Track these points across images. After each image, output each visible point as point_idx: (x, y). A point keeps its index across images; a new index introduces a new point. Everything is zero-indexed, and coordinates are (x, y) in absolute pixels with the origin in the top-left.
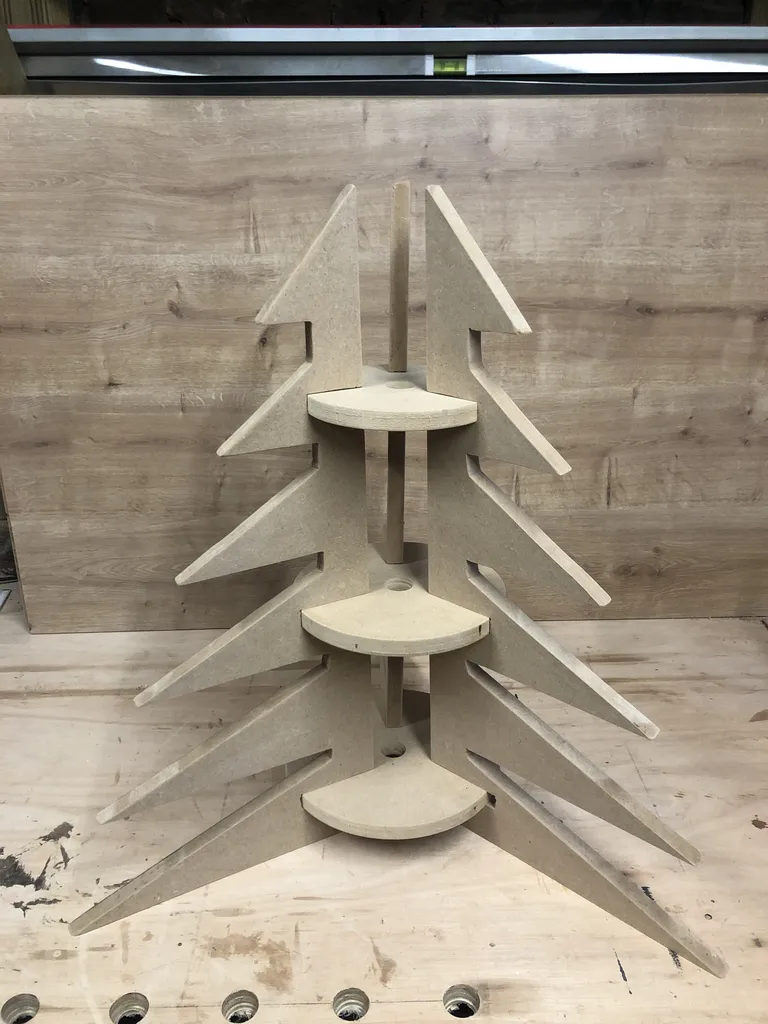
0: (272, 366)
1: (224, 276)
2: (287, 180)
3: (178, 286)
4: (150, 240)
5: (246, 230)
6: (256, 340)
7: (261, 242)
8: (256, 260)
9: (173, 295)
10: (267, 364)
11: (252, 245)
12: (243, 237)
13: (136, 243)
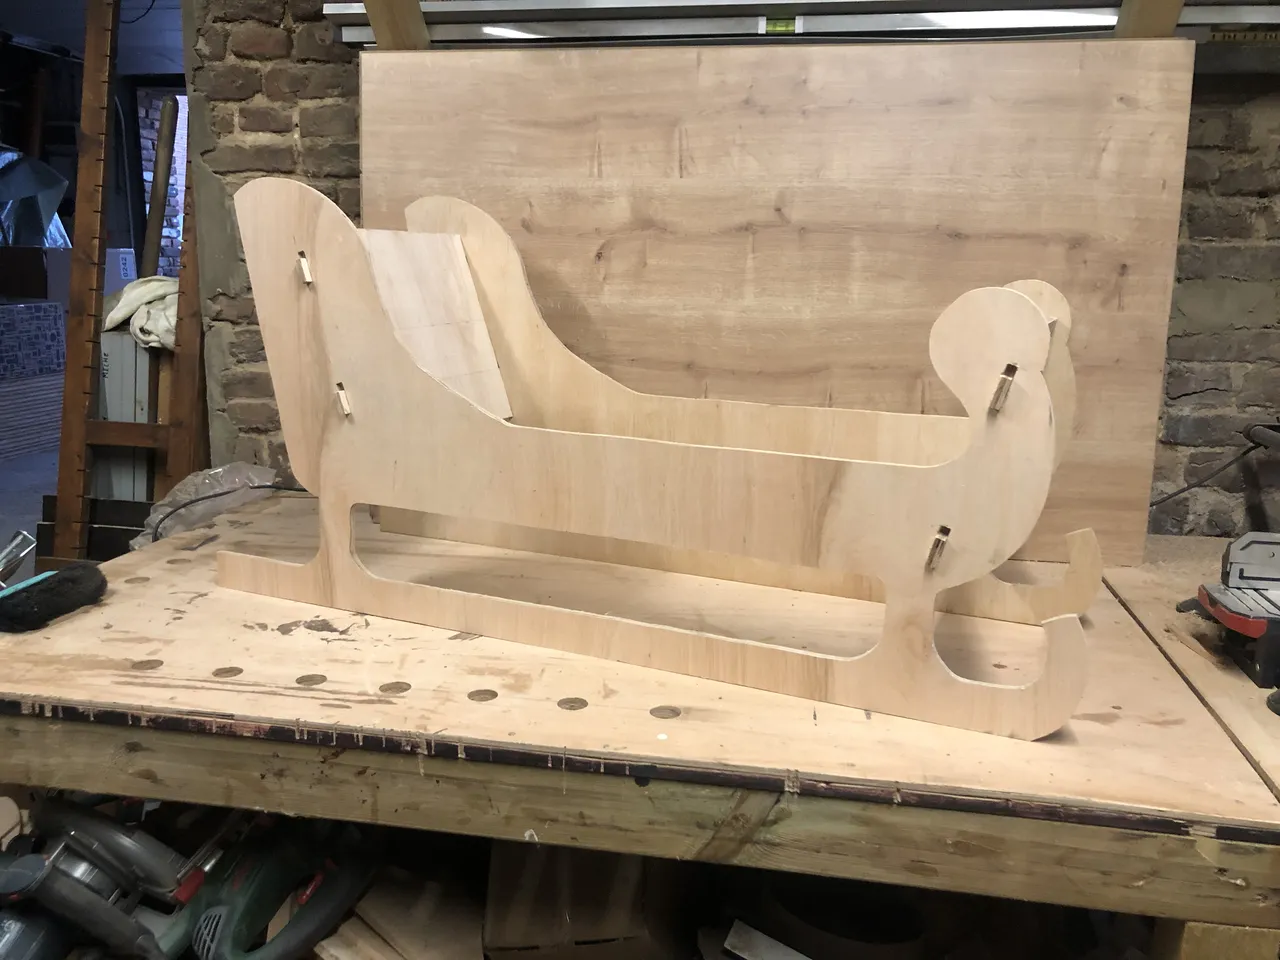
0: (604, 279)
1: (570, 197)
2: (631, 115)
3: (531, 205)
4: (511, 165)
5: (592, 158)
6: (593, 254)
7: (603, 167)
8: (598, 183)
9: (526, 214)
10: (601, 278)
11: (596, 170)
12: (588, 163)
13: (500, 168)
